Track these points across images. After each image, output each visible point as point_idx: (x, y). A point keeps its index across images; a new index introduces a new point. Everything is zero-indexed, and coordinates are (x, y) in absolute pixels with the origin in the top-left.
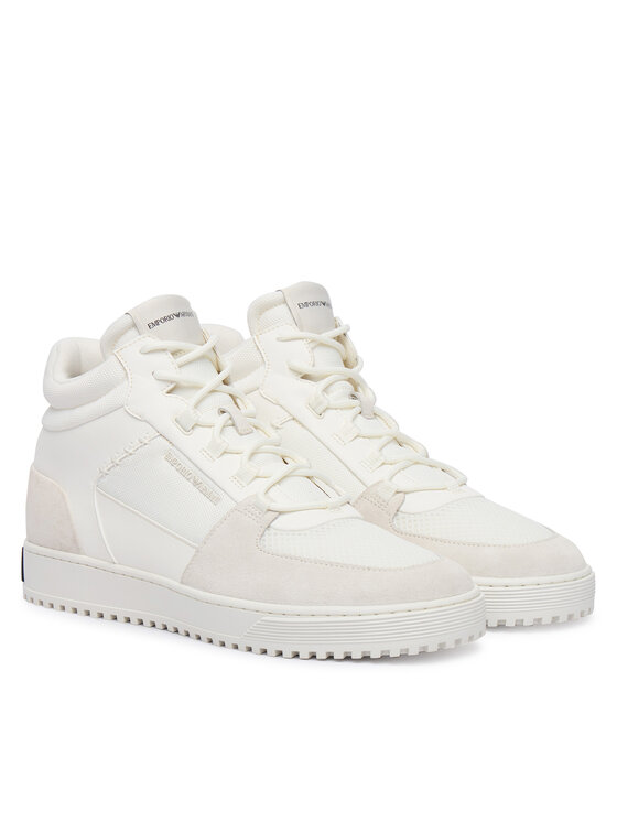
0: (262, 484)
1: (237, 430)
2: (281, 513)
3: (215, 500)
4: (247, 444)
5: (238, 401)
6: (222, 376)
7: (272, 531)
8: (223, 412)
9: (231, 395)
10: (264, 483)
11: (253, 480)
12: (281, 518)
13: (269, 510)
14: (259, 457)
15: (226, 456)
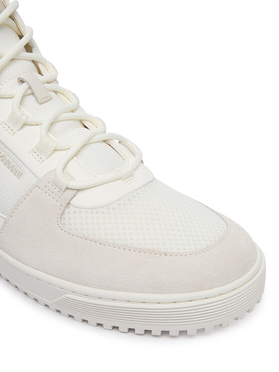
0: (60, 158)
1: (37, 100)
2: (79, 190)
3: (19, 174)
4: (46, 113)
5: (40, 66)
6: (24, 41)
7: (71, 209)
8: (22, 81)
9: (33, 61)
10: (62, 157)
11: (52, 153)
12: (80, 194)
13: (67, 188)
14: (58, 126)
15: (27, 128)
